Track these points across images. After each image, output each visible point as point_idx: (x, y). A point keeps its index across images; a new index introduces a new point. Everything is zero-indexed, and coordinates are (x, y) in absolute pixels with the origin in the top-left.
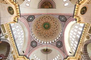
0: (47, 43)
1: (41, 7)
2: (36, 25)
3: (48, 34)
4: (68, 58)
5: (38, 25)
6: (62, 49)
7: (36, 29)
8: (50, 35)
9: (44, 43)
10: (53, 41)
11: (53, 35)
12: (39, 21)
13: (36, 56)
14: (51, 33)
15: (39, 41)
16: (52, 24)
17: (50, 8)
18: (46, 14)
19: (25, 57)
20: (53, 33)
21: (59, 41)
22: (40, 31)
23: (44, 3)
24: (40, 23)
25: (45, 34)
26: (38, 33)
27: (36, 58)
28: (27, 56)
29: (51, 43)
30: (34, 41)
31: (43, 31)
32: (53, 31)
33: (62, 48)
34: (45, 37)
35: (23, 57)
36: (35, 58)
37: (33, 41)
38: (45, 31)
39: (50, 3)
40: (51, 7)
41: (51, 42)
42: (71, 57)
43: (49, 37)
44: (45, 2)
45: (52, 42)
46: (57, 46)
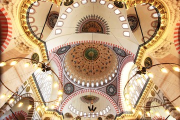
0: (90, 86)
1: (82, 31)
2: (72, 54)
3: (94, 69)
4: (122, 116)
5: (76, 53)
6: (115, 100)
7: (72, 61)
8: (97, 71)
9: (85, 86)
10: (102, 83)
11: (102, 70)
12: (78, 47)
13: (72, 108)
14: (99, 67)
15: (76, 83)
16: (101, 52)
17: (98, 32)
18: (91, 42)
19: (56, 113)
20: (103, 68)
21: (111, 84)
22: (79, 63)
23: (87, 24)
24: (79, 49)
25: (88, 68)
26: (76, 66)
27: (73, 110)
28: (59, 110)
29: (98, 87)
30: (69, 83)
31: (85, 64)
32: (103, 64)
33: (115, 97)
34: (87, 73)
35: (53, 112)
36: (71, 110)
37: (67, 84)
38: (88, 62)
39: (99, 25)
40: (100, 30)
41: (97, 84)
42: (126, 115)
43: (94, 73)
44: (89, 22)
45: (100, 85)
46: (108, 92)
